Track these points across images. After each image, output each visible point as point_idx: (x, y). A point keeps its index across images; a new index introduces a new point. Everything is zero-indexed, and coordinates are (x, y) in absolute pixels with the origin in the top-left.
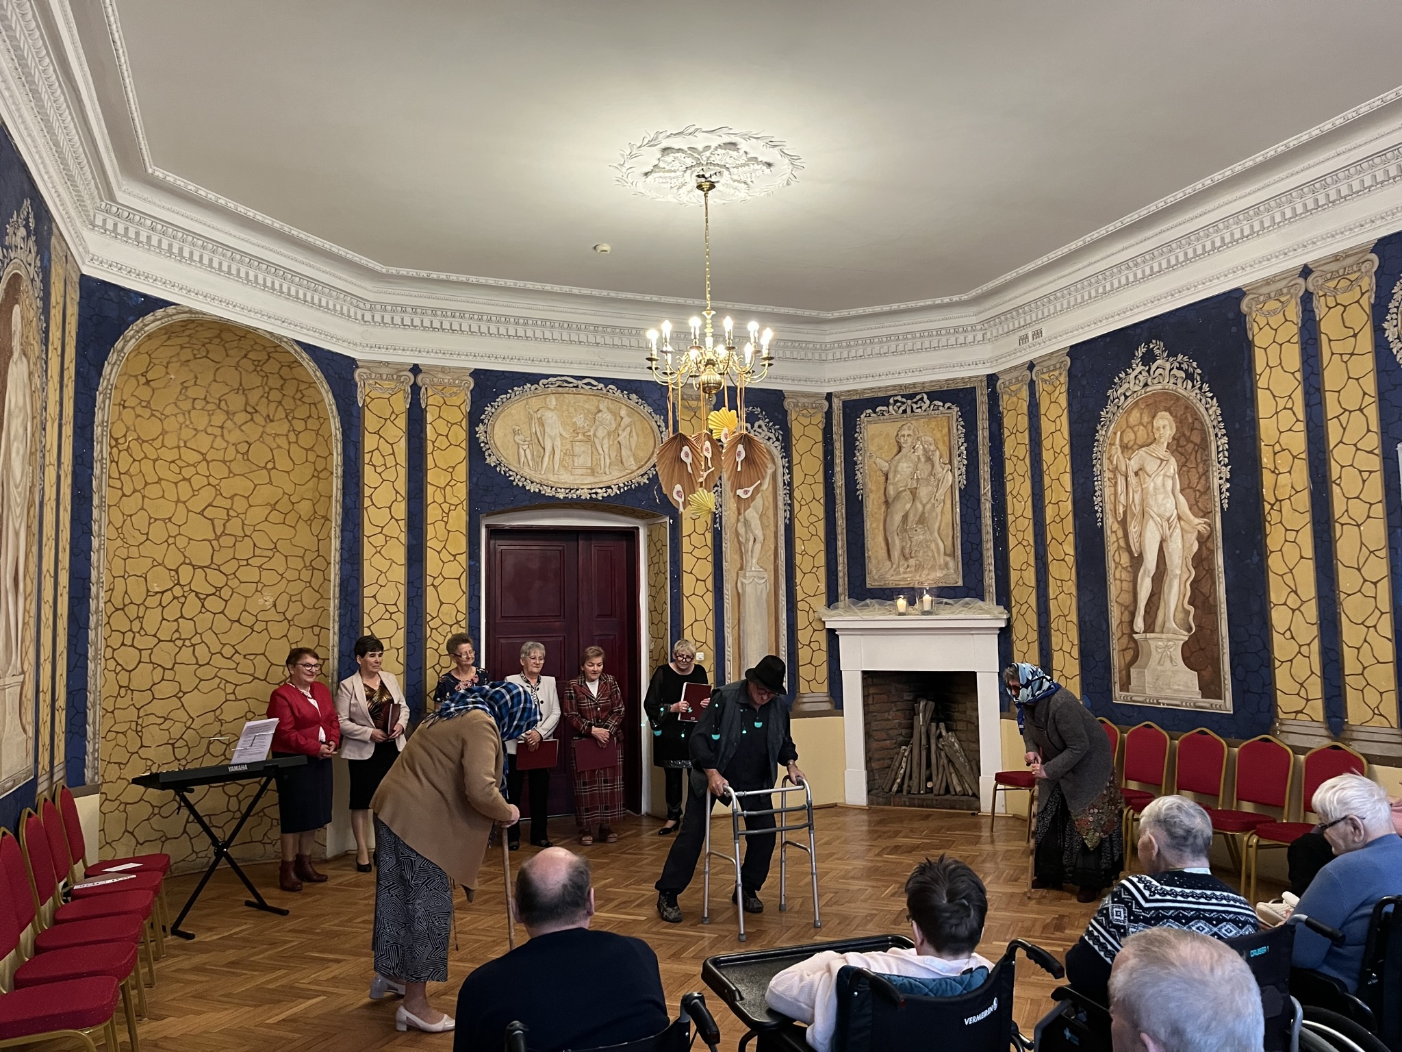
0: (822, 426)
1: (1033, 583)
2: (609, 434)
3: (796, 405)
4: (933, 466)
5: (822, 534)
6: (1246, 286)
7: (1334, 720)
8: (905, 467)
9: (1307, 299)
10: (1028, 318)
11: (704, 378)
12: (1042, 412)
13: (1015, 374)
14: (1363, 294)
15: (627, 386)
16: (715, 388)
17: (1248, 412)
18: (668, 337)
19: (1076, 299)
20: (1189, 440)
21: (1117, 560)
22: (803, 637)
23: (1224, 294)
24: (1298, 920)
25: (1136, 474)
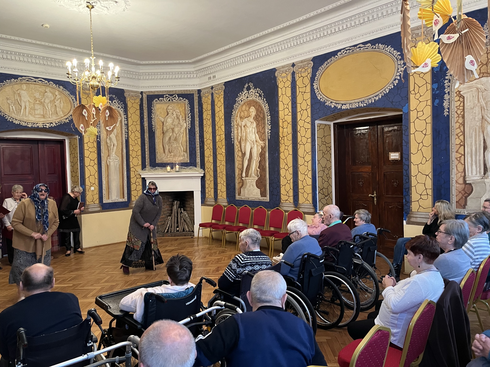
0: (139, 103)
1: (212, 162)
2: (51, 102)
3: (129, 95)
4: (179, 121)
5: (140, 143)
6: (277, 67)
7: (296, 202)
8: (170, 120)
9: (293, 74)
10: (211, 71)
11: (91, 83)
12: (216, 104)
13: (207, 90)
14: (308, 74)
15: (58, 83)
16: (96, 87)
17: (276, 108)
18: (76, 66)
19: (227, 66)
20: (259, 117)
21: (238, 154)
22: (133, 180)
23: (270, 69)
24: (282, 262)
25: (244, 126)
